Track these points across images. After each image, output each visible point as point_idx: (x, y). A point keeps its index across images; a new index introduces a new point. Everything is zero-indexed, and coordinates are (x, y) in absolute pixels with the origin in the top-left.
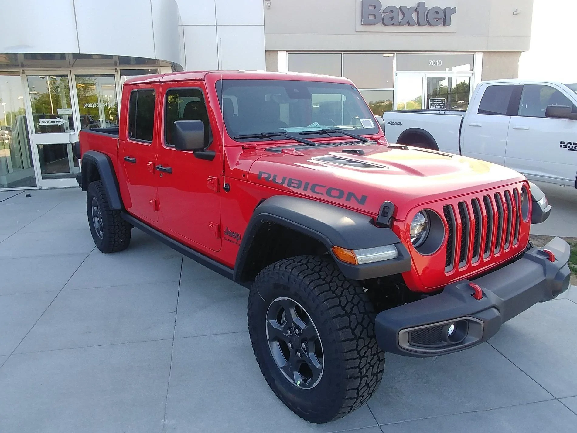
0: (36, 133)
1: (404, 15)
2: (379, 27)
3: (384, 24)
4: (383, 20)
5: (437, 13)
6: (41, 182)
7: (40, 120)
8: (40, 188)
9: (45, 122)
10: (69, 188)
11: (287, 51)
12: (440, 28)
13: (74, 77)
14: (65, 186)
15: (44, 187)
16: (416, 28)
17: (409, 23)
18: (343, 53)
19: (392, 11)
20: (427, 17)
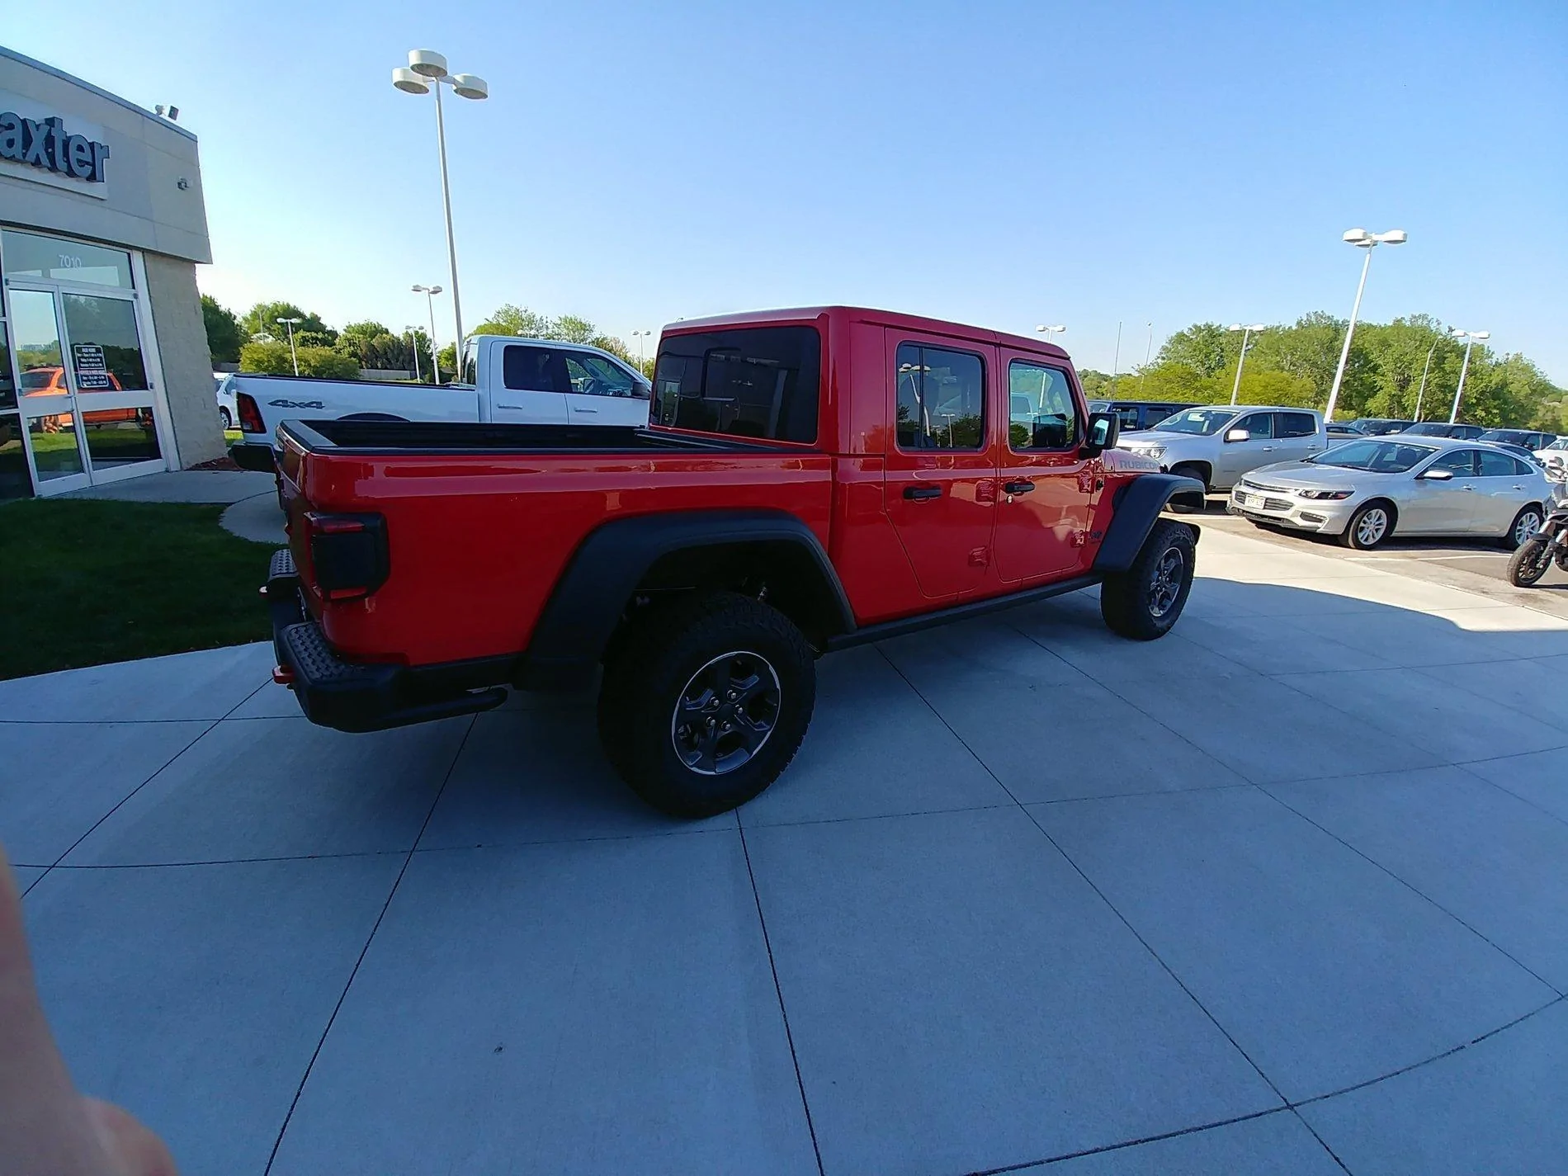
1: (30, 141)
19: (12, 126)
20: (66, 154)
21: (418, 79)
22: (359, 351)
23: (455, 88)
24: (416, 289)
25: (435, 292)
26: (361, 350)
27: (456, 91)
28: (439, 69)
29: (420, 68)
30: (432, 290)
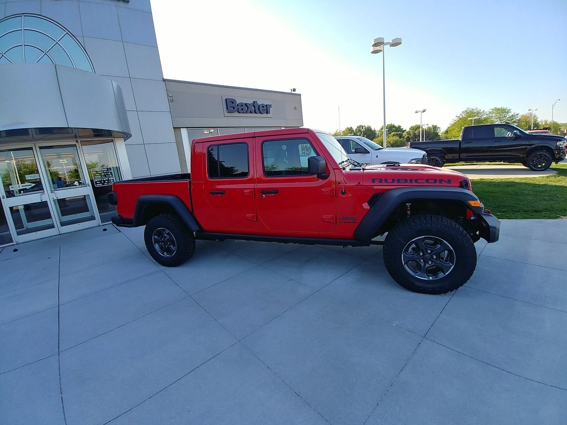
0: (7, 197)
1: (248, 108)
2: (236, 114)
3: (239, 112)
4: (238, 110)
5: (263, 107)
6: (17, 239)
7: (10, 186)
8: (17, 243)
9: (14, 187)
10: (45, 238)
11: (186, 128)
12: (265, 115)
13: (38, 149)
14: (41, 237)
15: (20, 242)
16: (254, 115)
17: (251, 112)
18: (218, 128)
19: (242, 106)
20: (259, 109)
21: (378, 48)
22: (410, 136)
23: (389, 45)
24: (417, 112)
25: (423, 112)
26: (411, 136)
27: (390, 46)
28: (381, 42)
29: (375, 45)
30: (422, 111)
